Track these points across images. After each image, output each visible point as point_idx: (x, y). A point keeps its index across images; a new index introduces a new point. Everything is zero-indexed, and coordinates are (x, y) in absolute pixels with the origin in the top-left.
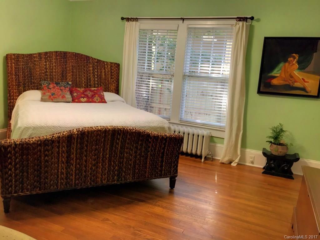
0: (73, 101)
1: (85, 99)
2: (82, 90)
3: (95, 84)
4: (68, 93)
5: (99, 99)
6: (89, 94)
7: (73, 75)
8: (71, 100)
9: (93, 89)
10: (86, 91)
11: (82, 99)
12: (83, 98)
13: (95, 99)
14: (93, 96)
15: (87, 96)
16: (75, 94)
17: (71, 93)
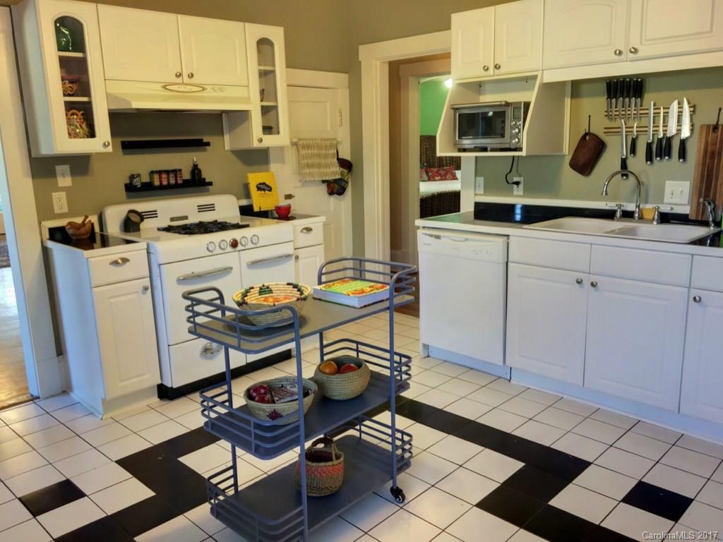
0: (429, 180)
1: (439, 178)
2: (435, 170)
3: (447, 163)
4: (425, 173)
5: (451, 177)
6: (442, 172)
7: (426, 157)
8: (427, 179)
9: (445, 168)
10: (439, 170)
11: (436, 178)
12: (437, 176)
13: (447, 177)
14: (445, 175)
15: (440, 175)
16: (430, 174)
17: (427, 173)
